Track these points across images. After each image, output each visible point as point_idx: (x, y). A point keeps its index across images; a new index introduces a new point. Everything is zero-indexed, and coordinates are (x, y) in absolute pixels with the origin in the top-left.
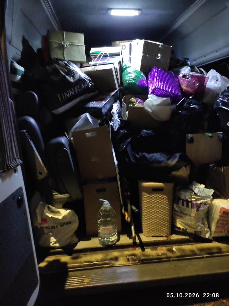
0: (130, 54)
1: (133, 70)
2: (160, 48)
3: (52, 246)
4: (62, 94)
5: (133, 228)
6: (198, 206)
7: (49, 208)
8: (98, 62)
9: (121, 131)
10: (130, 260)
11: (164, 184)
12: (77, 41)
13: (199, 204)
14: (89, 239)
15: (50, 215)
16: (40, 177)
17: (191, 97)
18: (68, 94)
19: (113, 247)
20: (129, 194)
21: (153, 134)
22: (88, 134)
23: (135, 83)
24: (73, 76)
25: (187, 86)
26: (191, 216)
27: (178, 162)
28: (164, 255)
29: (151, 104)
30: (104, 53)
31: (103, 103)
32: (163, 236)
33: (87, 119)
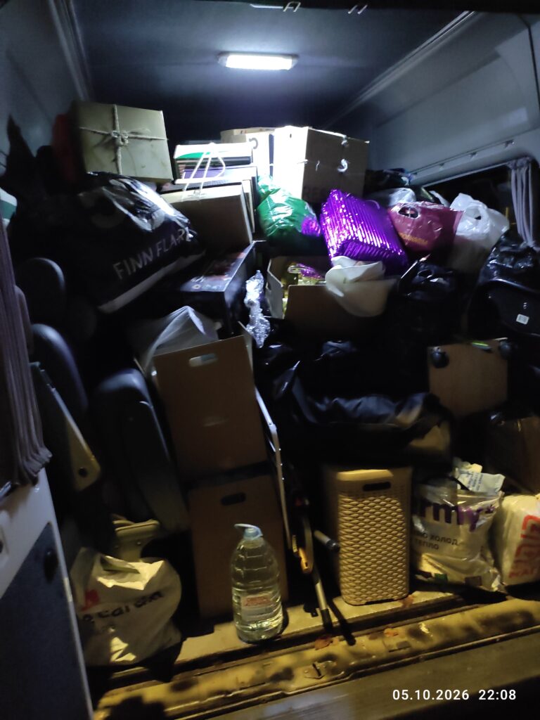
0: (271, 161)
1: (286, 198)
2: (343, 146)
3: (117, 662)
4: (125, 262)
5: (319, 586)
6: (474, 518)
7: (104, 563)
8: (203, 180)
9: (273, 347)
10: (323, 674)
11: (392, 471)
12: (147, 130)
13: (475, 514)
14: (210, 630)
15: (110, 583)
16: (83, 483)
17: (423, 259)
18: (139, 262)
19: (276, 643)
20: (307, 502)
21: (354, 350)
22: (196, 360)
23: (294, 229)
24: (149, 217)
25: (413, 234)
26: (458, 543)
27: (421, 415)
28: (405, 648)
29: (340, 278)
30: (213, 159)
31: (225, 279)
32: (391, 600)
33: (189, 323)
